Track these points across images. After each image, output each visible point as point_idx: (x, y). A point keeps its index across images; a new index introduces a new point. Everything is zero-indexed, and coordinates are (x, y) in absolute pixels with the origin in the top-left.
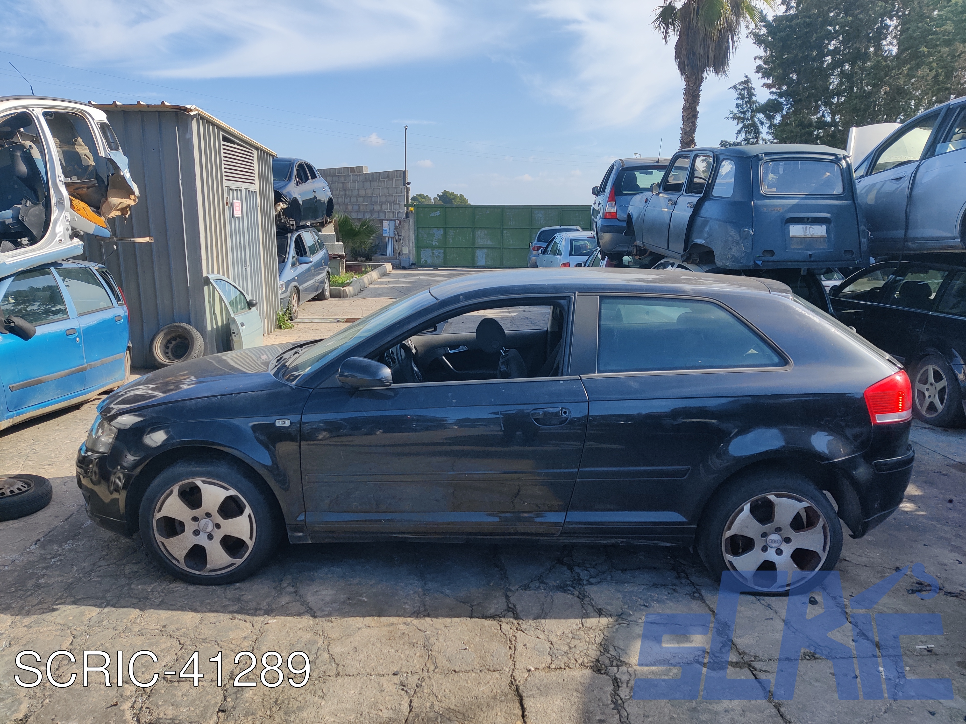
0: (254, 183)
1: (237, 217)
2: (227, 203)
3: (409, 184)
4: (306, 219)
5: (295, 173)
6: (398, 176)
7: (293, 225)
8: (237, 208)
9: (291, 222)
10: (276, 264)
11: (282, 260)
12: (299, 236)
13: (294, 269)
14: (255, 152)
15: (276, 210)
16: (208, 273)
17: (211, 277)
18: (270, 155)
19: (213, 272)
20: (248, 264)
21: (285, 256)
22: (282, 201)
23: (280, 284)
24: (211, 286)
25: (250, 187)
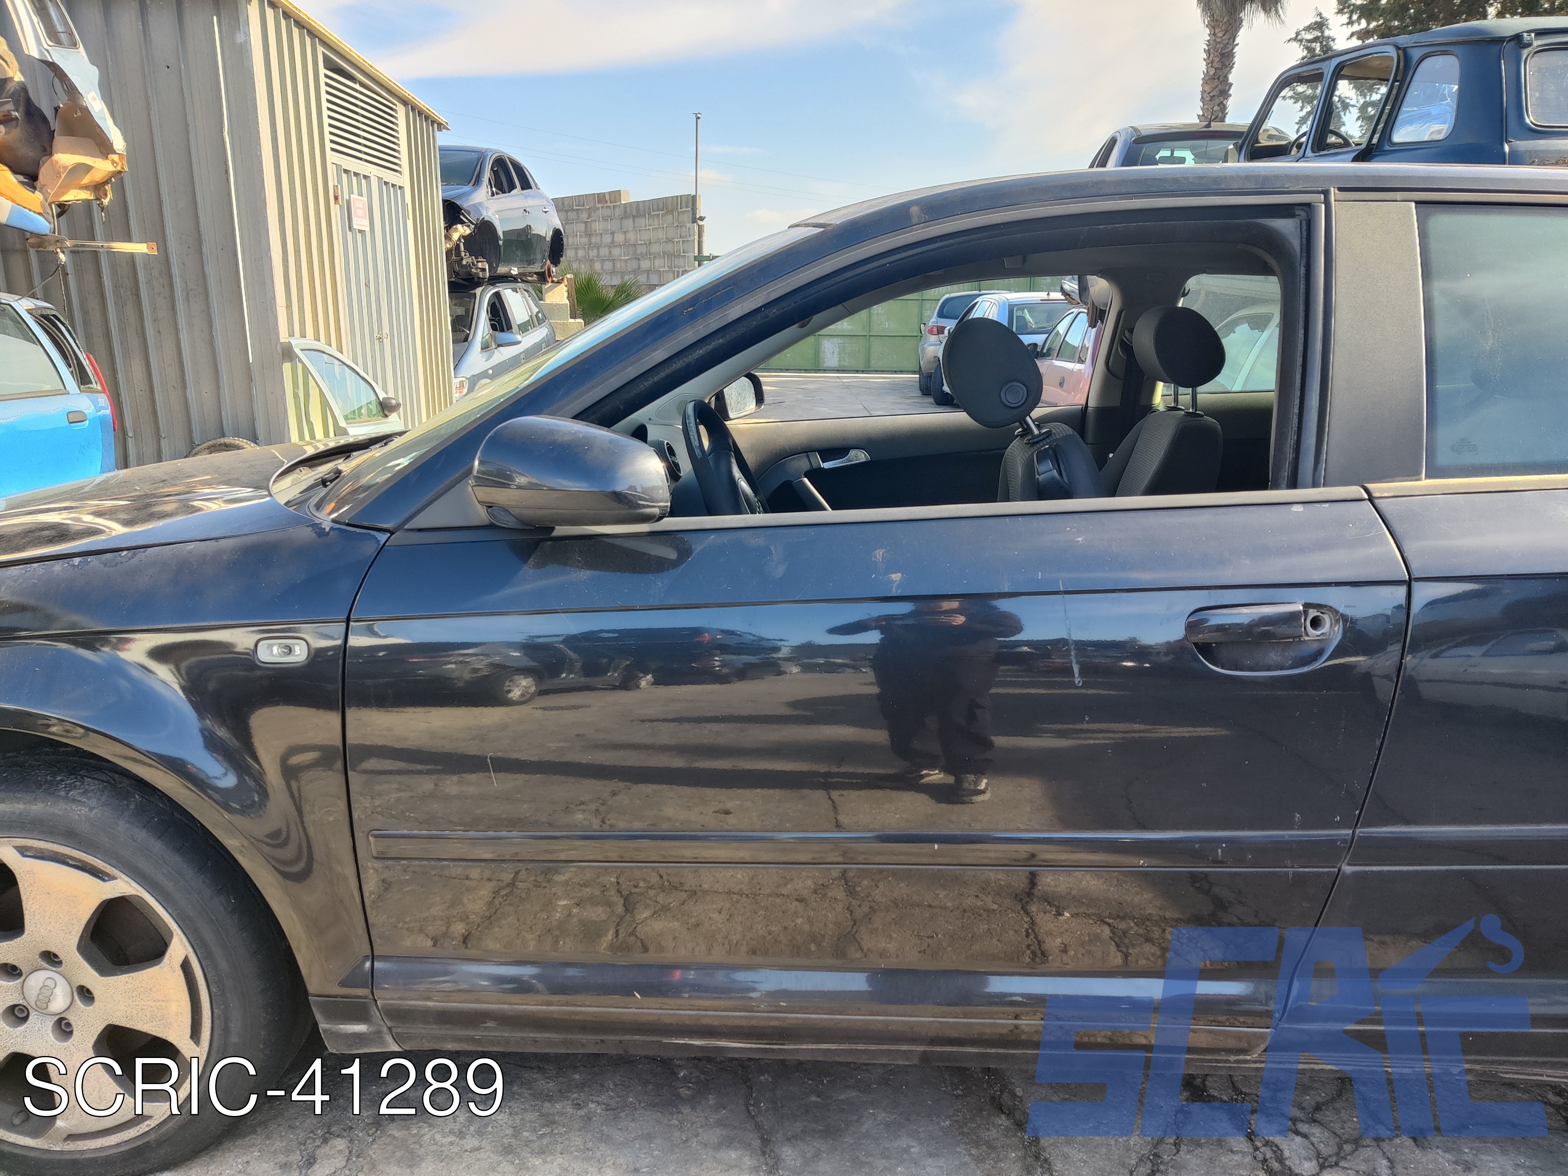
0: (400, 172)
1: (360, 231)
2: (336, 198)
3: (702, 219)
4: (510, 261)
5: (487, 174)
6: (684, 205)
7: (484, 270)
8: (360, 212)
9: (480, 265)
10: (447, 338)
11: (463, 336)
12: (497, 295)
13: (485, 354)
14: (401, 110)
15: (448, 238)
16: (291, 334)
17: (297, 344)
18: (433, 122)
19: (303, 335)
20: (386, 329)
21: (470, 331)
22: (462, 223)
23: (456, 382)
24: (300, 366)
25: (389, 176)
